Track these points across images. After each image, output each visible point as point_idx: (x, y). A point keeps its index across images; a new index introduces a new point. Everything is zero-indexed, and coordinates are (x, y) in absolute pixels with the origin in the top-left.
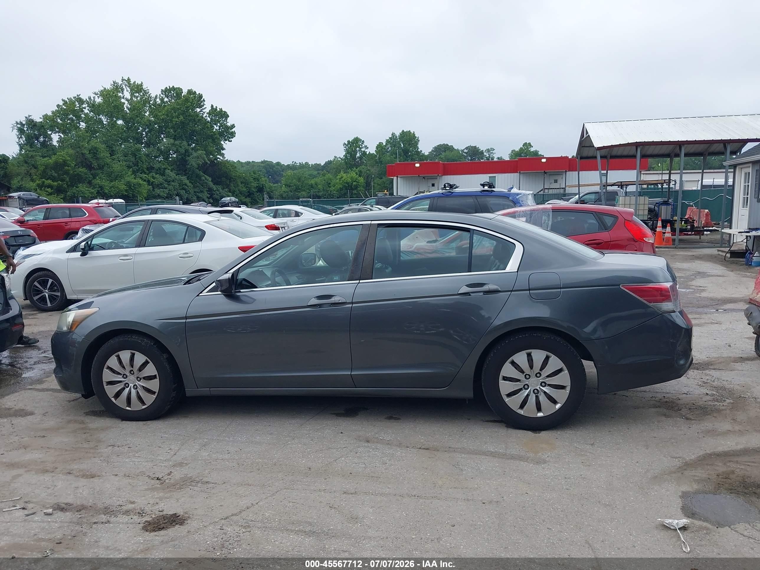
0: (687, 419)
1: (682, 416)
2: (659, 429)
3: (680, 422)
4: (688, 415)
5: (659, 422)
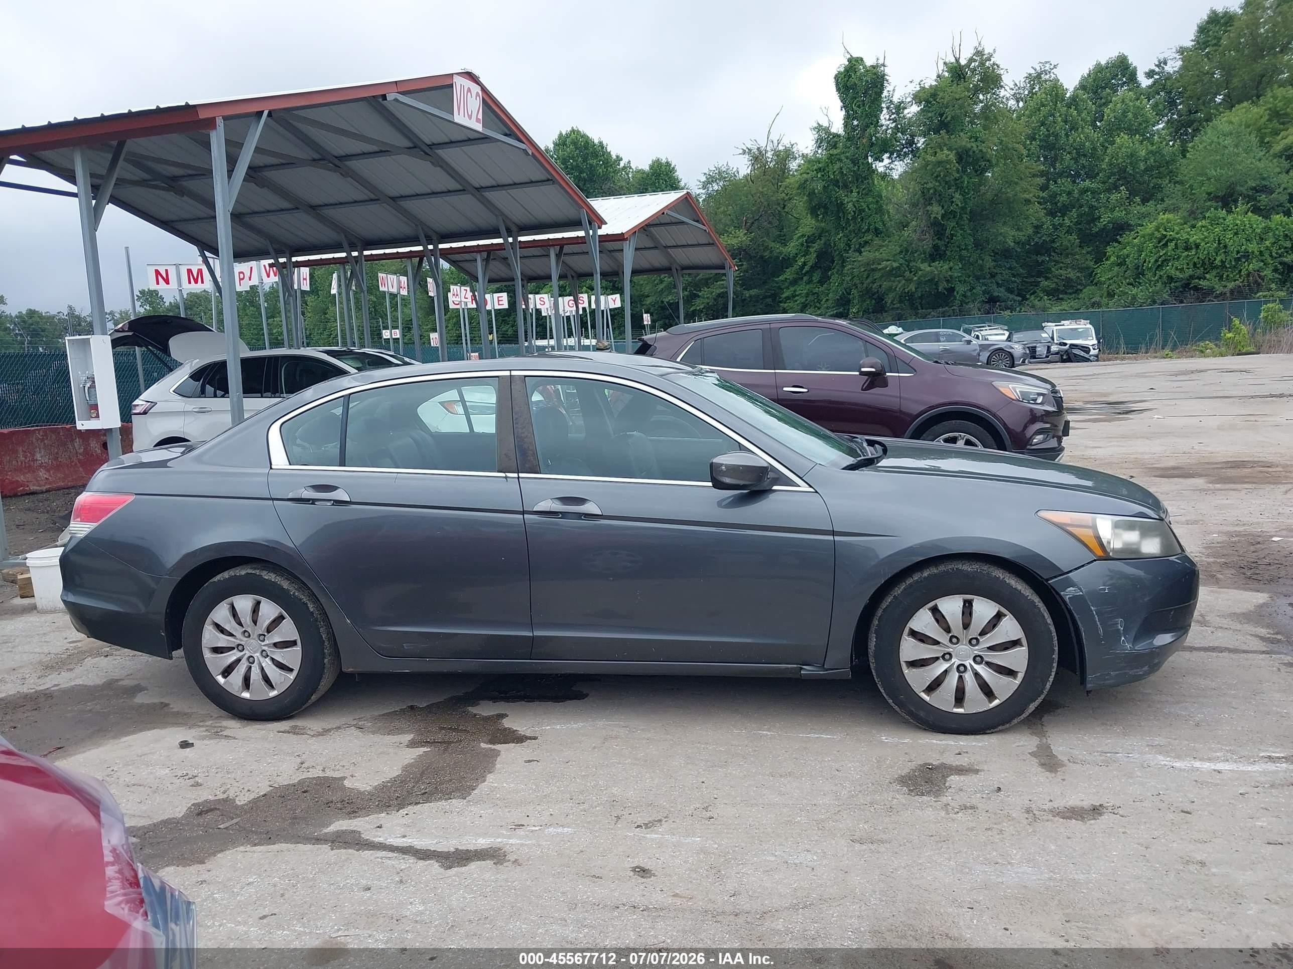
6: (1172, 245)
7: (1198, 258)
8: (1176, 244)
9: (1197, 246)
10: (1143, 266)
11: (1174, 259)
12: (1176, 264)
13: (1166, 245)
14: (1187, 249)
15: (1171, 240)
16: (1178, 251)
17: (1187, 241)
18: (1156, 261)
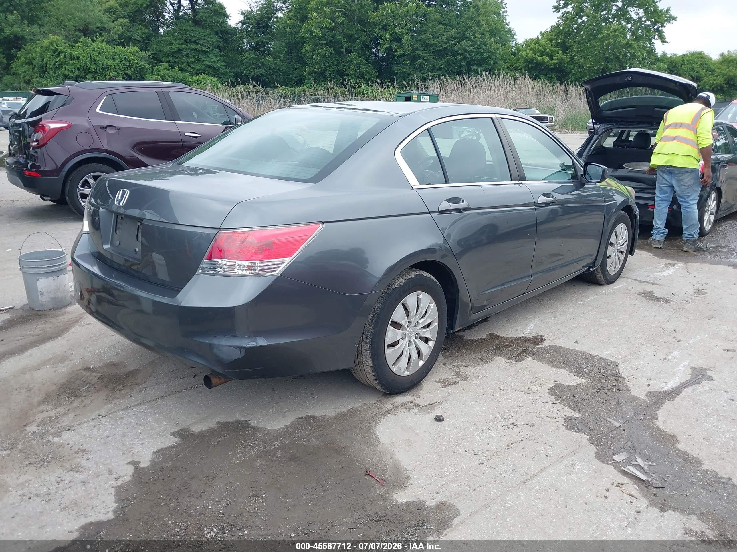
0: (87, 369)
1: (95, 370)
2: (113, 345)
3: (95, 362)
4: (88, 374)
5: (117, 354)
6: (62, 55)
7: (80, 65)
8: (65, 55)
9: (78, 58)
10: (46, 66)
11: (65, 64)
12: (67, 67)
13: (58, 55)
14: (72, 58)
15: (62, 52)
16: (67, 60)
17: (71, 54)
18: (54, 64)
